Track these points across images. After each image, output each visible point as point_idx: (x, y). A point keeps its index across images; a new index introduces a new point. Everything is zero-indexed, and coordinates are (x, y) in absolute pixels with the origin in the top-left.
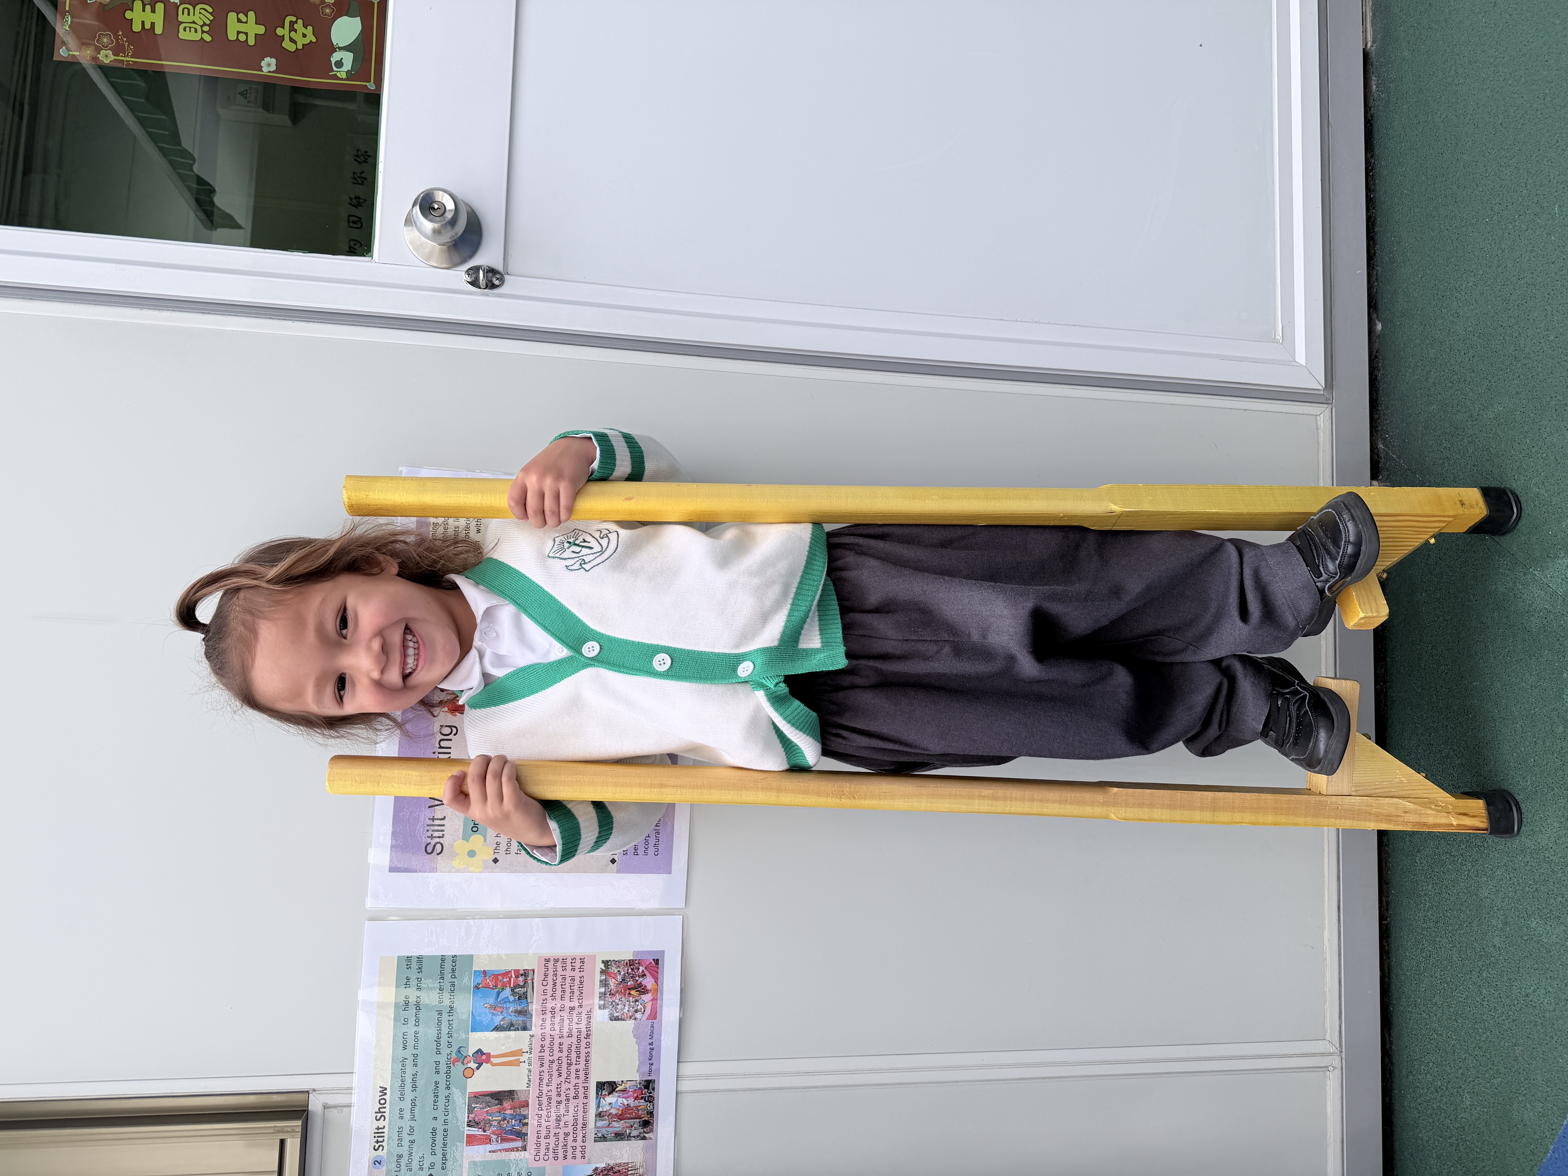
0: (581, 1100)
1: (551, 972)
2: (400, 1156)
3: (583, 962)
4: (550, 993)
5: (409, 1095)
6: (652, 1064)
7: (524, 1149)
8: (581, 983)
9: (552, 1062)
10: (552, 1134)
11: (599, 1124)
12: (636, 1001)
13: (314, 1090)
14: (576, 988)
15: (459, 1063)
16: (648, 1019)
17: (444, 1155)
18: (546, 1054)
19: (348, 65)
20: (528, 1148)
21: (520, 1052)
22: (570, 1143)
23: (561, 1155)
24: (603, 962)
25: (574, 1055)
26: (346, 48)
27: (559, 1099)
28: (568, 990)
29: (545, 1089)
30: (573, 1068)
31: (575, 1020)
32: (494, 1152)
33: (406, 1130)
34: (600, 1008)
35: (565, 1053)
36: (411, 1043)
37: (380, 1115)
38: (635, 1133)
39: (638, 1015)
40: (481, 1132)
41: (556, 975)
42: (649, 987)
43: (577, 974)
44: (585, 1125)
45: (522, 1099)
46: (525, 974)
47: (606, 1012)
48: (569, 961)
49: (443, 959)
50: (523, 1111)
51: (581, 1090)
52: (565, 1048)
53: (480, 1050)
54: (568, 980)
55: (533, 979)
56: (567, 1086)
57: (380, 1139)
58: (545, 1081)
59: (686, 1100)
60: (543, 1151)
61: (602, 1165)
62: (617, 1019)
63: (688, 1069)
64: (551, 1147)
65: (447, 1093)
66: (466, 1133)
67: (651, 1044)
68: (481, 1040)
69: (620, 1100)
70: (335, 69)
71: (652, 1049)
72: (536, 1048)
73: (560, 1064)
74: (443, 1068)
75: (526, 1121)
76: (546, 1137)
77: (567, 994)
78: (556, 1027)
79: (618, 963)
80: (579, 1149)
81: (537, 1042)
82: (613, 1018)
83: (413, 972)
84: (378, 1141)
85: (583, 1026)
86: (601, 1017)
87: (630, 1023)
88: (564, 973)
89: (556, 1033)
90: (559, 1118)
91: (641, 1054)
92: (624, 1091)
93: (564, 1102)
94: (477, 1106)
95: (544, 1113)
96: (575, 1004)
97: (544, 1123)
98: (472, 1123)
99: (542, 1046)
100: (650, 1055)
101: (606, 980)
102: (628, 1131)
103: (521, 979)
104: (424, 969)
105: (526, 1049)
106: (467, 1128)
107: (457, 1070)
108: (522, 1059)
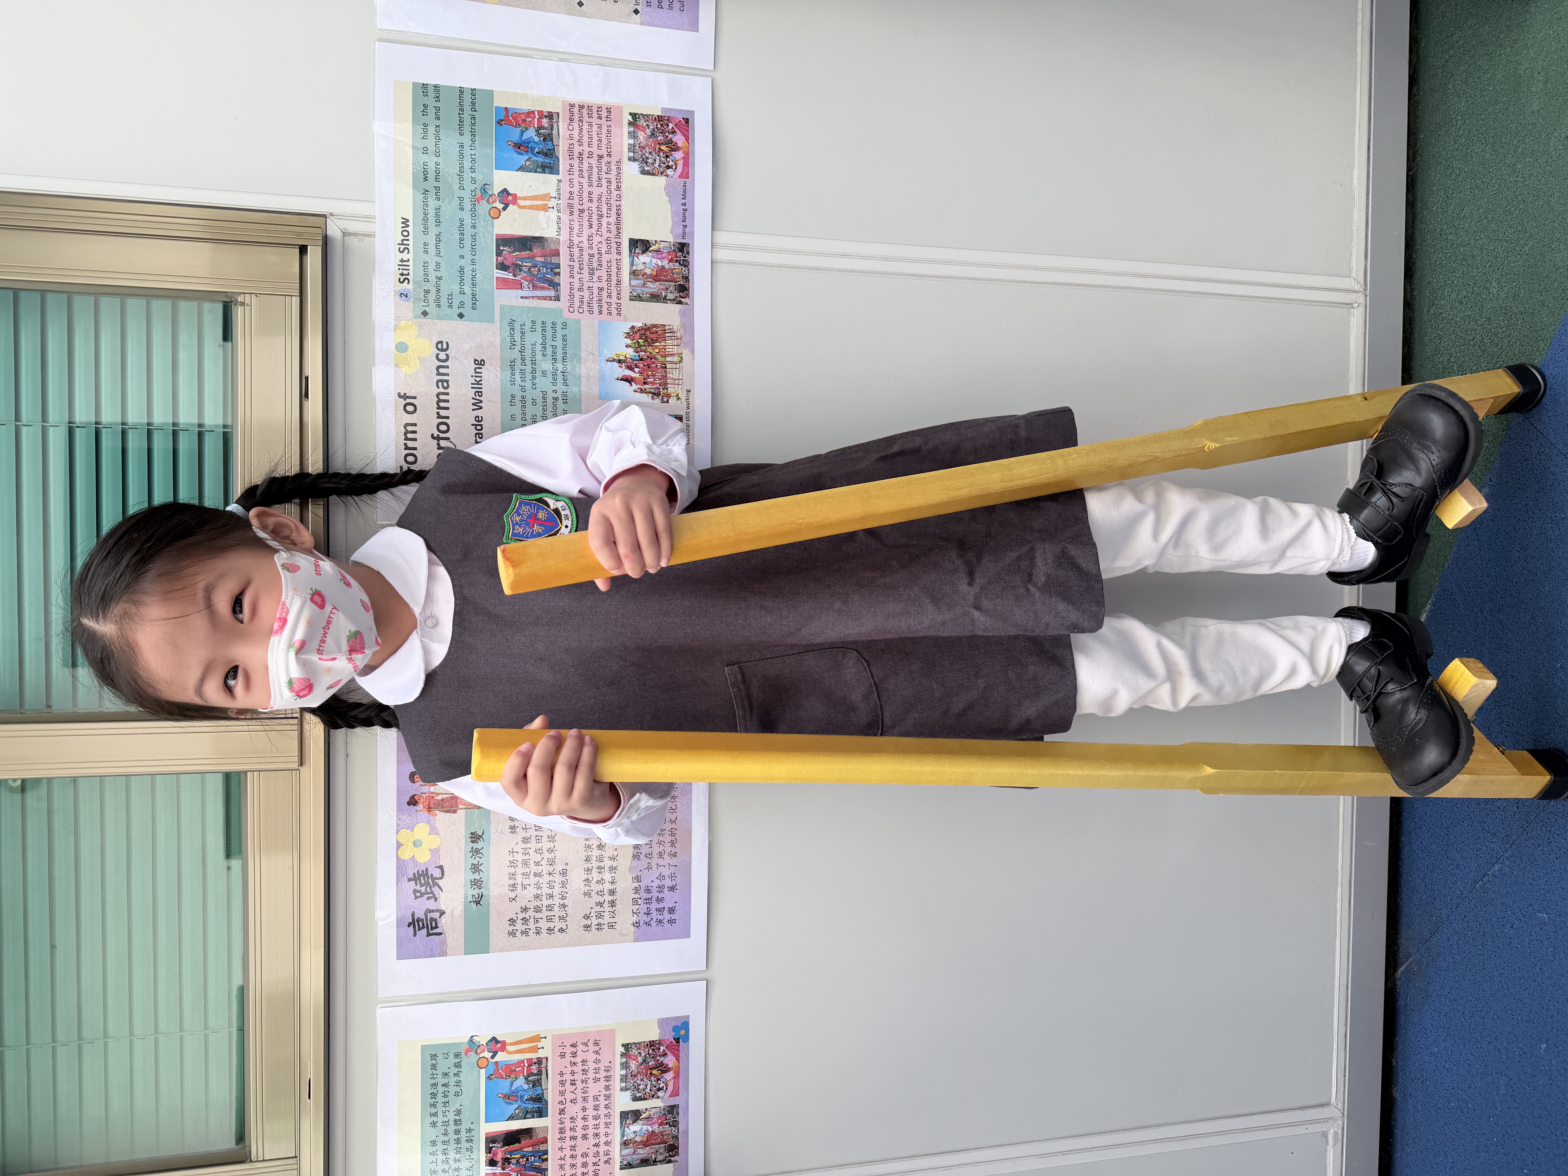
0: (614, 256)
1: (576, 117)
2: (427, 292)
3: (610, 112)
4: (577, 139)
5: (433, 230)
6: (685, 226)
7: (557, 299)
8: (609, 132)
9: (582, 211)
10: (585, 287)
11: (634, 282)
12: (668, 157)
13: (332, 215)
14: (603, 136)
15: (484, 202)
16: (680, 177)
17: (474, 295)
18: (576, 201)
20: (561, 298)
22: (605, 299)
23: (596, 309)
24: (631, 114)
25: (604, 207)
27: (591, 251)
28: (595, 138)
29: (576, 239)
30: (604, 221)
31: (604, 168)
32: (526, 298)
33: (432, 266)
34: (630, 159)
35: (595, 204)
36: (431, 175)
37: (404, 247)
38: (670, 296)
39: (669, 172)
40: (510, 276)
41: (581, 121)
42: (680, 144)
43: (603, 122)
44: (619, 282)
45: (553, 247)
46: (550, 116)
47: (636, 166)
48: (595, 109)
49: (461, 91)
50: (554, 260)
52: (595, 198)
53: (506, 191)
54: (595, 128)
56: (599, 238)
57: (405, 272)
58: (576, 231)
59: (722, 270)
60: (577, 304)
61: (639, 325)
62: (648, 173)
63: (722, 237)
64: (585, 301)
65: (473, 231)
66: (496, 275)
67: (684, 204)
68: (506, 179)
69: (654, 260)
71: (685, 210)
72: (565, 195)
73: (590, 215)
74: (467, 205)
75: (558, 270)
76: (580, 290)
77: (595, 142)
78: (586, 174)
79: (646, 117)
80: (614, 306)
81: (565, 187)
82: (644, 172)
83: (430, 101)
84: (402, 275)
85: (613, 176)
86: (631, 169)
87: (661, 180)
88: (590, 120)
89: (585, 181)
90: (592, 272)
91: (674, 213)
92: (658, 251)
93: (596, 256)
94: (506, 249)
95: (576, 265)
96: (604, 152)
97: (577, 276)
98: (502, 267)
99: (571, 193)
100: (684, 216)
101: (634, 132)
102: (664, 294)
104: (441, 98)
105: (554, 194)
106: (496, 271)
107: (483, 207)
108: (550, 204)
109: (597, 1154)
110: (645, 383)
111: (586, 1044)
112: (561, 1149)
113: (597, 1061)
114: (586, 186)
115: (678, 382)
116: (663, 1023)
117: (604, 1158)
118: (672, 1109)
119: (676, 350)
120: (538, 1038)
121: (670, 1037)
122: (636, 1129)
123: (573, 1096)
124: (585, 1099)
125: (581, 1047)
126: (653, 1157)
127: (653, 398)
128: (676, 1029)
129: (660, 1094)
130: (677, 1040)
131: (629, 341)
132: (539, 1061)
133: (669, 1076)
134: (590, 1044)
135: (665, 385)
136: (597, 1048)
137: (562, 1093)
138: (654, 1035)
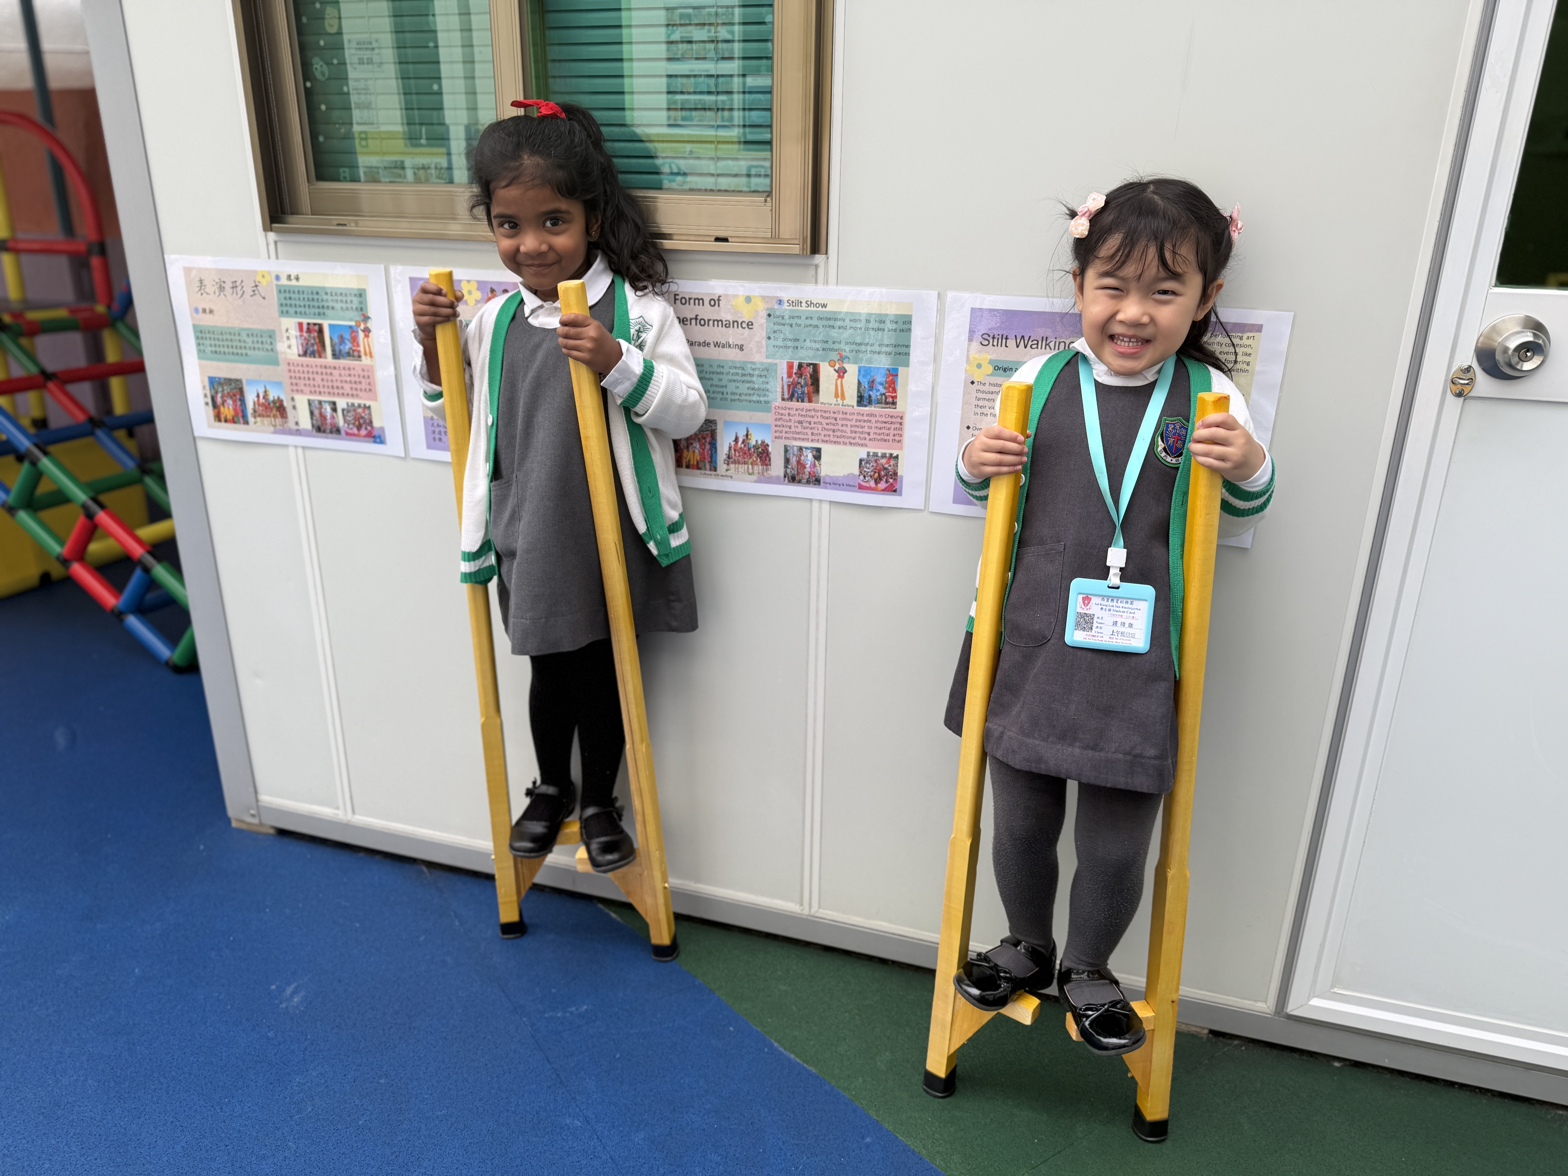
0: (811, 437)
1: (894, 420)
2: (783, 317)
3: (898, 442)
4: (880, 419)
5: (821, 323)
6: (830, 484)
8: (885, 441)
9: (836, 419)
10: (790, 417)
11: (795, 449)
12: (871, 477)
13: (828, 258)
14: (882, 437)
15: (839, 358)
16: (859, 484)
17: (782, 347)
18: (841, 416)
20: (784, 402)
21: (843, 398)
22: (785, 429)
23: (778, 423)
24: (898, 455)
25: (839, 434)
27: (812, 423)
28: (881, 431)
29: (819, 414)
30: (831, 433)
31: (862, 436)
33: (799, 321)
34: (868, 453)
35: (840, 428)
36: (854, 325)
37: (809, 304)
38: (788, 471)
39: (862, 477)
41: (891, 423)
42: (879, 485)
43: (891, 438)
44: (795, 439)
45: (814, 399)
46: (894, 403)
47: (865, 456)
48: (900, 432)
49: (908, 346)
51: (817, 438)
52: (844, 428)
53: (846, 371)
54: (888, 432)
55: (890, 408)
56: (820, 429)
57: (794, 304)
58: (824, 414)
59: (807, 504)
60: (780, 411)
61: (770, 449)
62: (860, 463)
63: (826, 507)
64: (783, 417)
65: (821, 349)
66: (795, 361)
67: (843, 485)
69: (809, 463)
71: (840, 485)
72: (846, 409)
73: (834, 425)
76: (789, 414)
77: (878, 431)
78: (858, 423)
79: (896, 465)
80: (781, 435)
81: (849, 410)
82: (861, 461)
83: (901, 326)
84: (793, 302)
85: (857, 440)
86: (862, 453)
87: (856, 471)
88: (892, 429)
89: (854, 423)
90: (801, 422)
91: (837, 478)
92: (815, 465)
93: (810, 426)
95: (804, 413)
96: (872, 436)
99: (846, 413)
100: (836, 484)
101: (886, 457)
102: (790, 467)
103: (891, 400)
104: (902, 333)
105: (845, 402)
106: (798, 362)
107: (835, 356)
108: (839, 399)
109: (314, 386)
110: (735, 450)
111: (369, 384)
112: (316, 366)
113: (361, 390)
114: (851, 423)
115: (737, 470)
116: (382, 429)
117: (313, 390)
118: (338, 431)
119: (756, 471)
120: (371, 356)
121: (376, 433)
122: (328, 409)
123: (343, 374)
124: (341, 381)
125: (368, 381)
126: (315, 418)
127: (726, 454)
128: (380, 437)
129: (346, 425)
130: (374, 437)
131: (759, 442)
132: (360, 356)
133: (355, 431)
134: (370, 387)
135: (735, 462)
136: (368, 390)
137: (344, 368)
138: (377, 424)
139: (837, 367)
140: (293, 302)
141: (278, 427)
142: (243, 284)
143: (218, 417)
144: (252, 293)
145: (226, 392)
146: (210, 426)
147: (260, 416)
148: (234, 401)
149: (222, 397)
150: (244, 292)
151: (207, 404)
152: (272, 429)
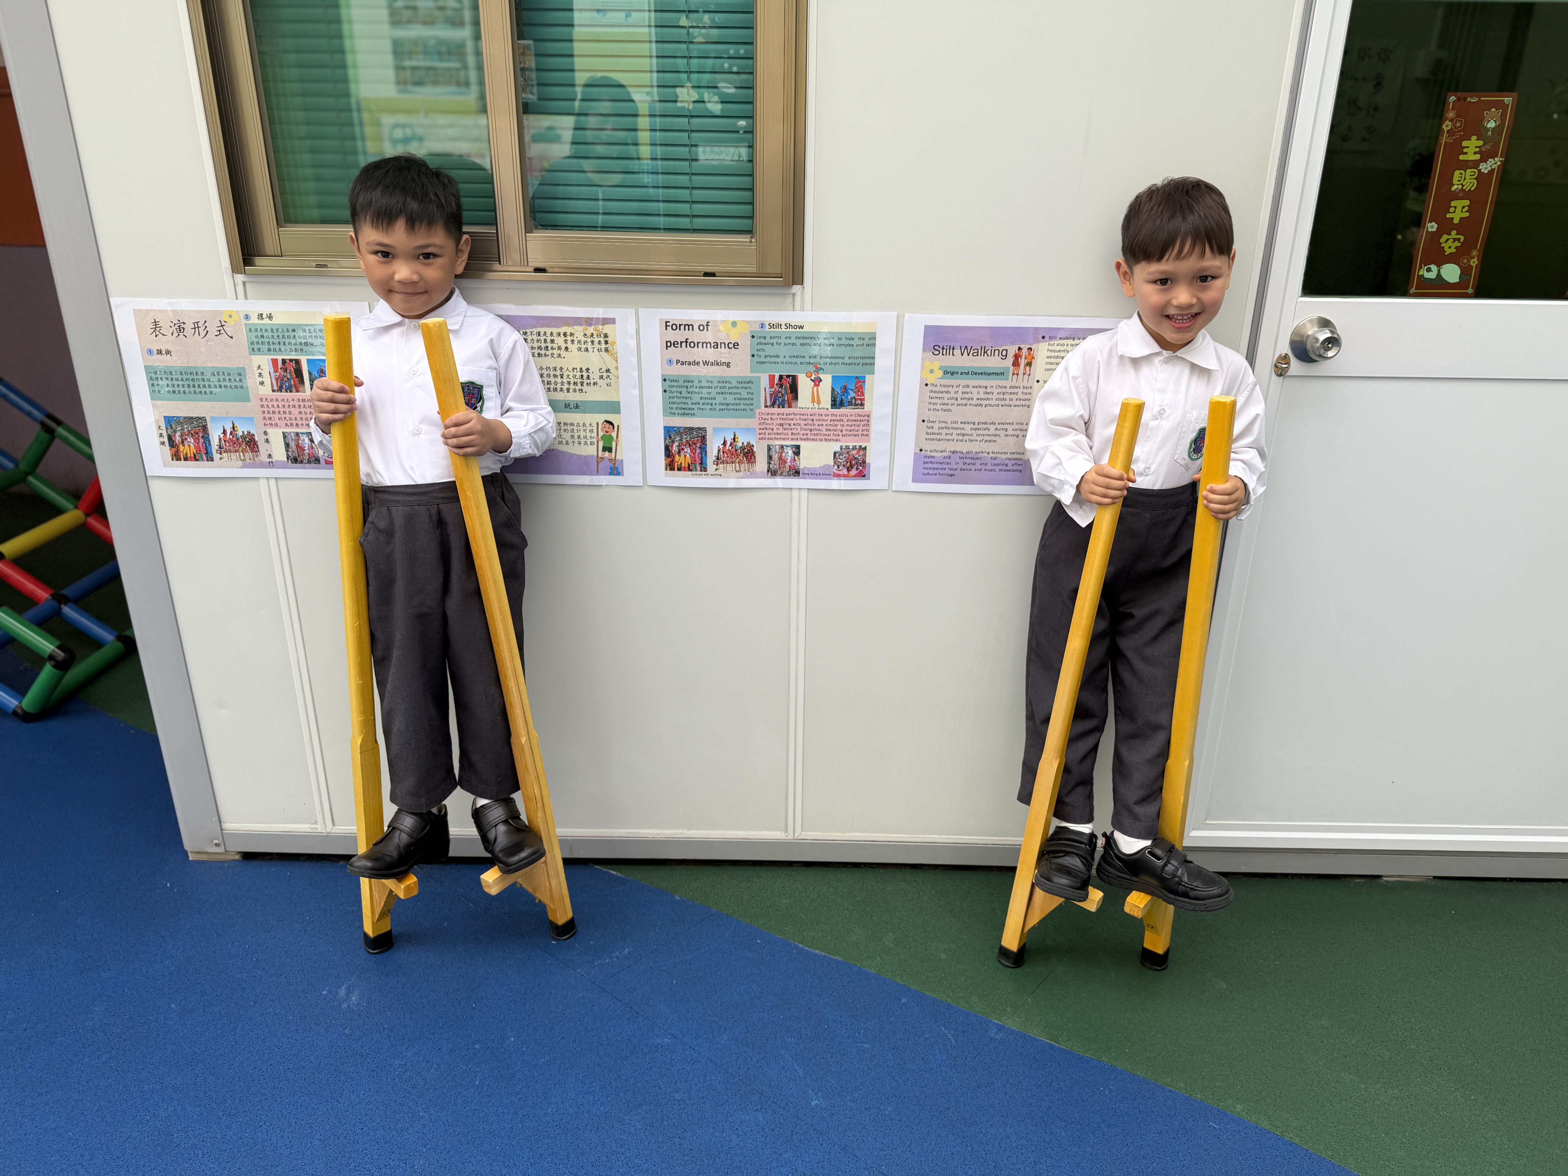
0: (791, 437)
1: (862, 418)
2: (765, 338)
3: (866, 436)
4: (851, 418)
5: (798, 342)
6: (808, 474)
7: (766, 406)
8: (855, 435)
9: (813, 420)
10: (773, 421)
11: (777, 447)
12: (844, 466)
13: (803, 288)
14: (853, 432)
15: (814, 369)
16: (834, 472)
17: (765, 363)
19: (1427, 275)
20: (767, 408)
21: (819, 403)
22: (767, 432)
23: (762, 427)
24: (866, 447)
25: (816, 432)
26: (1439, 274)
27: (792, 425)
28: (852, 428)
29: (798, 417)
30: (809, 432)
31: (836, 433)
32: (765, 390)
33: (779, 341)
34: (841, 446)
35: (817, 427)
36: (827, 342)
37: (788, 326)
38: (771, 466)
39: (836, 467)
40: (776, 382)
41: (860, 421)
42: (851, 472)
43: (860, 433)
44: (777, 439)
45: (793, 405)
46: (862, 405)
47: (838, 450)
48: (867, 428)
49: (873, 358)
50: (786, 405)
51: (796, 437)
52: (820, 427)
53: (821, 380)
54: (857, 428)
55: (859, 408)
56: (799, 429)
57: (775, 327)
58: (802, 417)
59: (788, 493)
60: (764, 417)
61: (755, 449)
62: (835, 455)
63: (804, 494)
64: (766, 421)
65: (799, 363)
66: (776, 374)
67: (820, 474)
68: (827, 381)
69: (789, 458)
70: (1426, 267)
71: (817, 475)
72: (821, 412)
73: (811, 425)
75: (781, 407)
76: (771, 419)
77: (849, 428)
78: (832, 423)
79: (865, 455)
80: (764, 436)
82: (835, 453)
83: (867, 341)
84: (773, 325)
85: (832, 437)
86: (836, 447)
87: (832, 463)
88: (861, 426)
89: (828, 422)
90: (781, 425)
91: (815, 469)
92: (794, 460)
93: (790, 427)
94: (790, 380)
95: (785, 417)
96: (844, 433)
97: (779, 417)
98: (781, 377)
100: (814, 474)
101: (856, 448)
102: (772, 463)
103: (860, 402)
104: (868, 347)
105: (821, 406)
106: (778, 374)
107: (812, 369)
108: (815, 404)
109: (290, 419)
110: (723, 452)
114: (826, 423)
115: (725, 469)
117: (289, 422)
118: (317, 460)
119: (742, 469)
122: (306, 440)
126: (290, 450)
127: (715, 456)
131: (745, 444)
135: (723, 463)
139: (813, 378)
140: (266, 340)
141: (248, 461)
142: (206, 324)
143: (176, 456)
144: (218, 333)
145: (186, 430)
146: (165, 465)
147: (226, 451)
148: (196, 440)
149: (181, 436)
150: (207, 331)
151: (163, 443)
152: (241, 463)
